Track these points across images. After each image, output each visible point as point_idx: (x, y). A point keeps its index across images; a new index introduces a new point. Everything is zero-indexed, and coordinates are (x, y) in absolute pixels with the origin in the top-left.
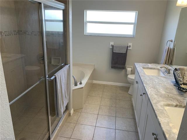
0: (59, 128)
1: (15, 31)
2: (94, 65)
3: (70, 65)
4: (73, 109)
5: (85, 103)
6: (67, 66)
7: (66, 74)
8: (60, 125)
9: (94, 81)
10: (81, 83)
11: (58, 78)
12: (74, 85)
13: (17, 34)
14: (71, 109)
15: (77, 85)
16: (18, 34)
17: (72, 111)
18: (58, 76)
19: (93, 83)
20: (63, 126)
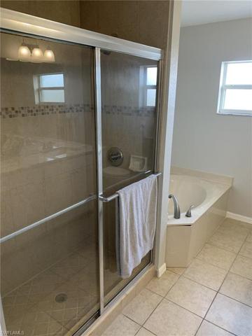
0: (124, 299)
1: (79, 105)
2: (233, 179)
3: (162, 175)
4: (165, 264)
5: (194, 258)
6: (154, 177)
7: (150, 192)
8: (128, 292)
9: (228, 212)
10: (188, 215)
11: (125, 199)
12: (173, 216)
13: (81, 111)
14: (159, 264)
15: (179, 218)
16: (83, 110)
17: (162, 269)
18: (125, 194)
19: (227, 217)
20: (136, 295)
